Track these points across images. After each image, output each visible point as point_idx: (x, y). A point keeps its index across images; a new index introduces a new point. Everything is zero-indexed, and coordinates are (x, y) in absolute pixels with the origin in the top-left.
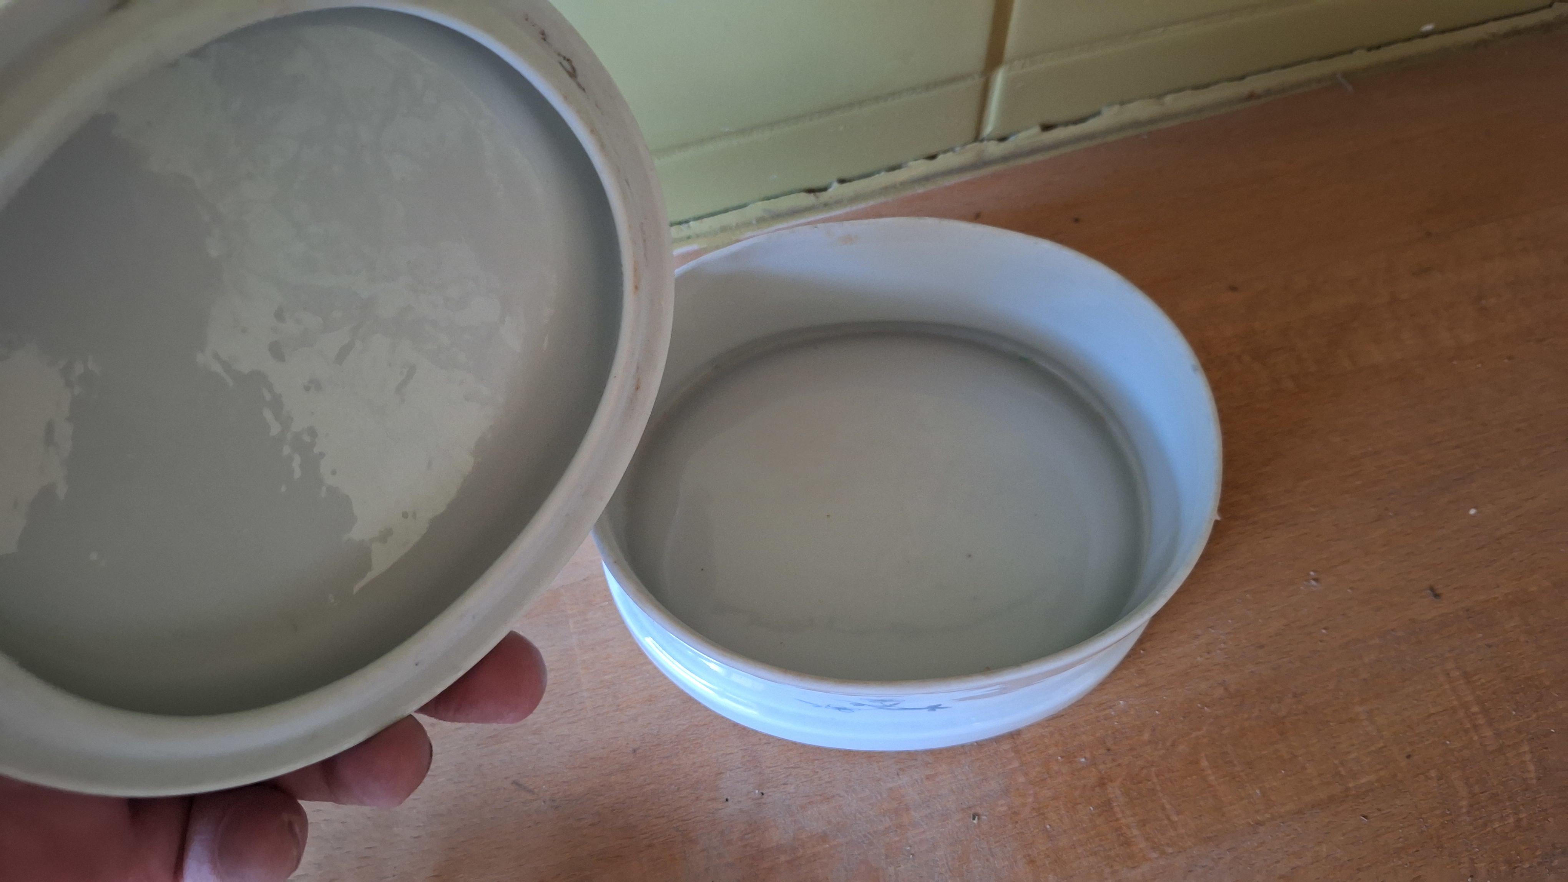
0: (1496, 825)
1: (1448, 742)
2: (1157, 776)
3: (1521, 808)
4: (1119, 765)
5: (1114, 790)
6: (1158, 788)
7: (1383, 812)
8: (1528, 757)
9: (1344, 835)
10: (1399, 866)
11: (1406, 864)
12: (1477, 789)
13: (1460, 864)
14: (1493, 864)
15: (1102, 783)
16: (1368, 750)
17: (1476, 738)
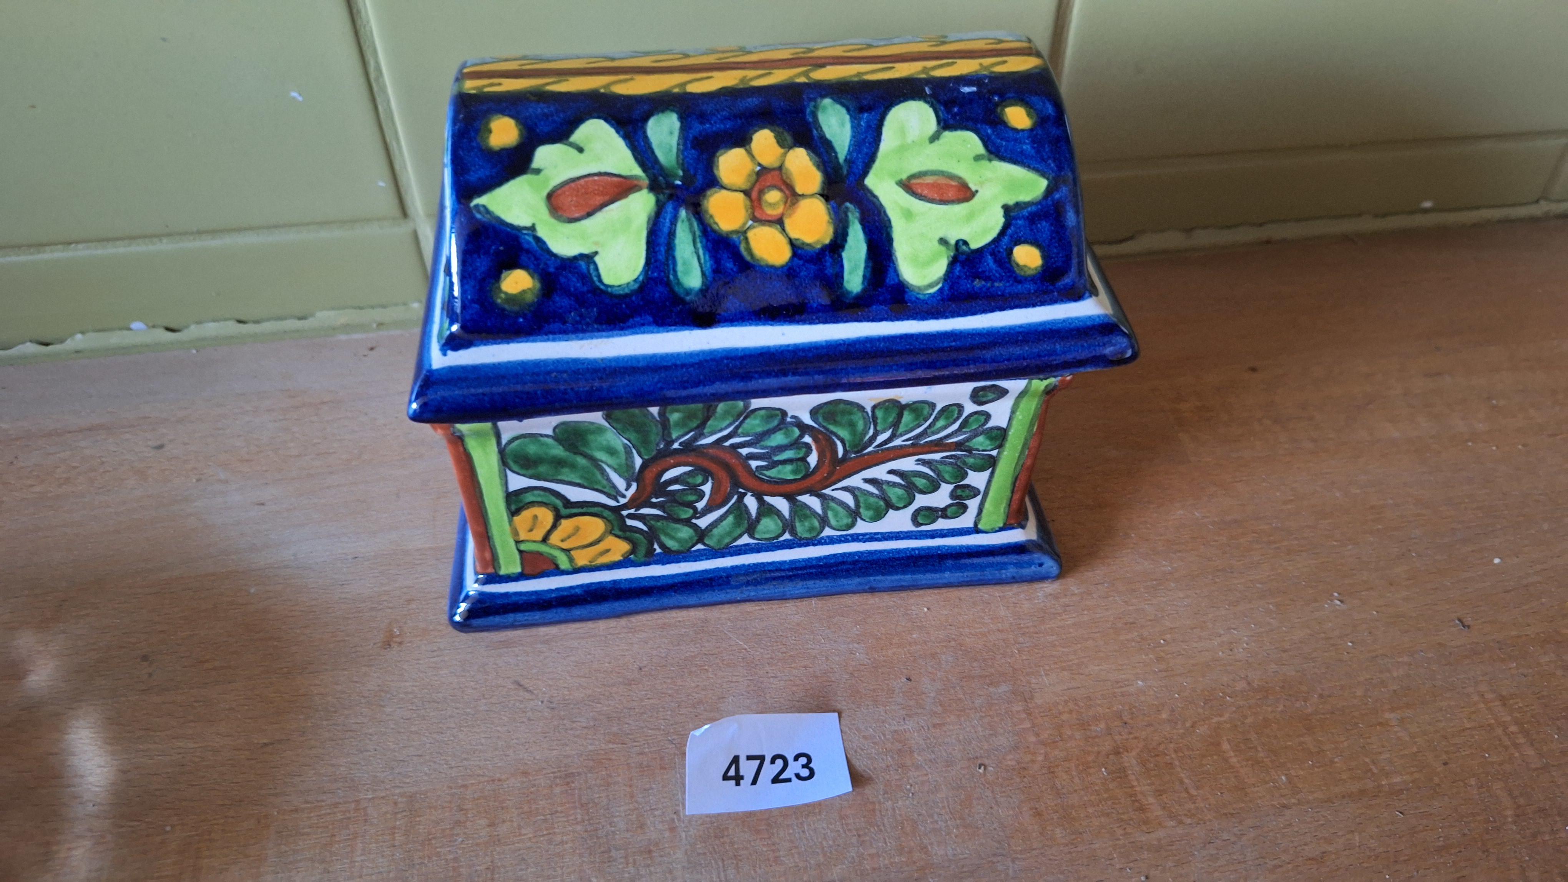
1: (1487, 755)
2: (1175, 751)
4: (1136, 738)
5: (1130, 760)
6: (1177, 763)
7: (1420, 811)
9: (1378, 827)
10: (1441, 863)
11: (1448, 863)
12: (1522, 801)
15: (1117, 752)
16: (1401, 753)
17: (1517, 754)
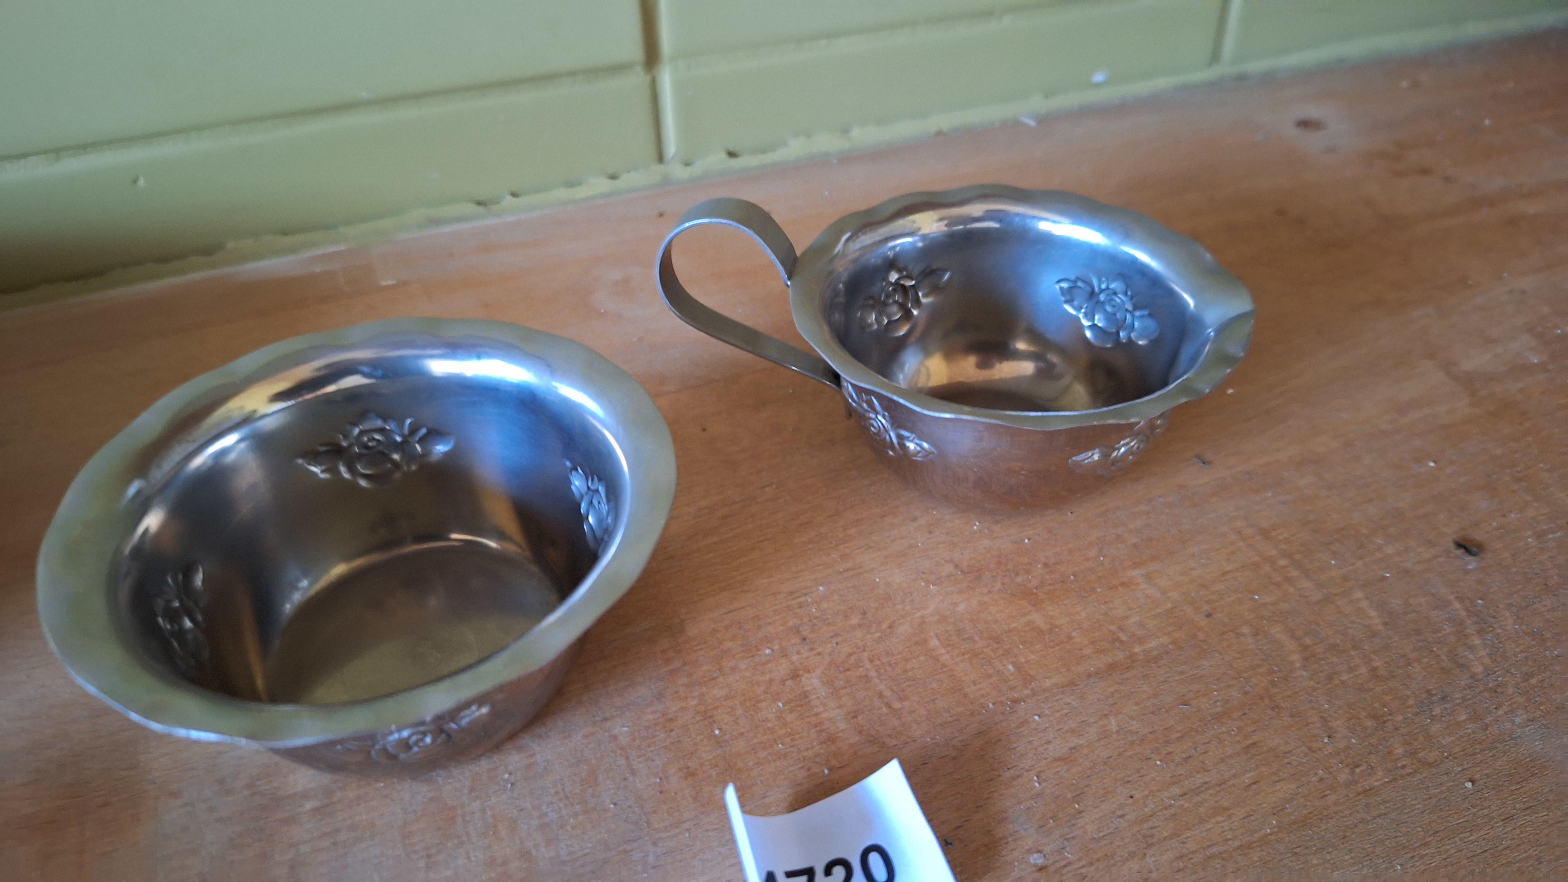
0: (1345, 677)
1: (1257, 597)
2: (871, 661)
3: (1372, 655)
4: (819, 654)
5: (813, 682)
6: (873, 674)
7: (1186, 675)
8: (1364, 604)
9: (1137, 704)
10: (1224, 733)
11: (1233, 730)
12: (1308, 641)
13: (1308, 725)
14: (1353, 720)
15: (795, 675)
16: (1153, 613)
17: (1291, 590)
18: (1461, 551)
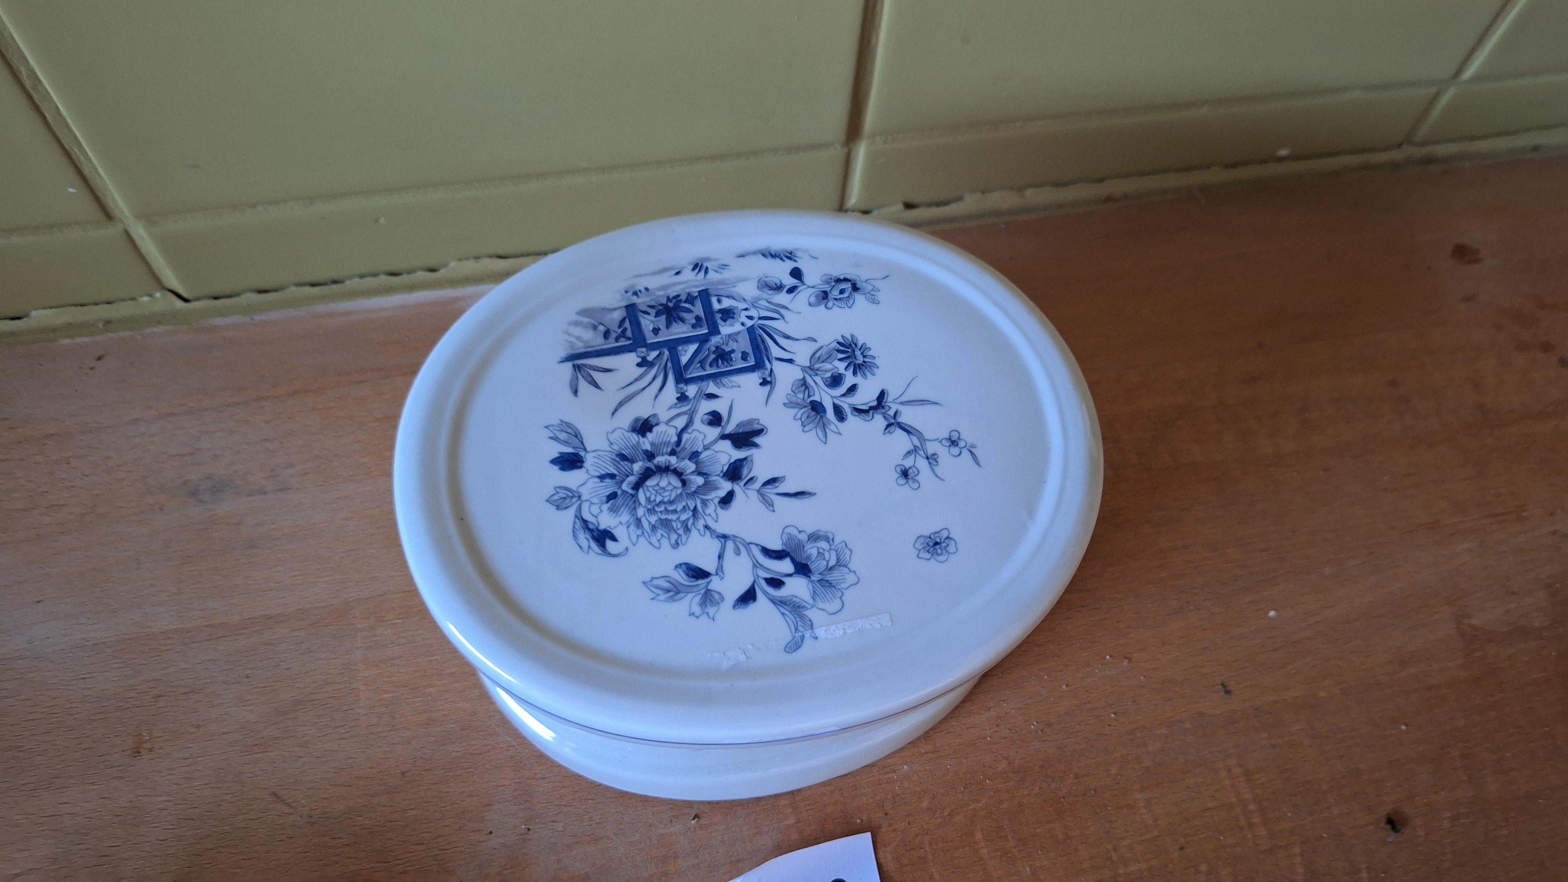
1: (1222, 838)
17: (1250, 836)
18: (1389, 827)
